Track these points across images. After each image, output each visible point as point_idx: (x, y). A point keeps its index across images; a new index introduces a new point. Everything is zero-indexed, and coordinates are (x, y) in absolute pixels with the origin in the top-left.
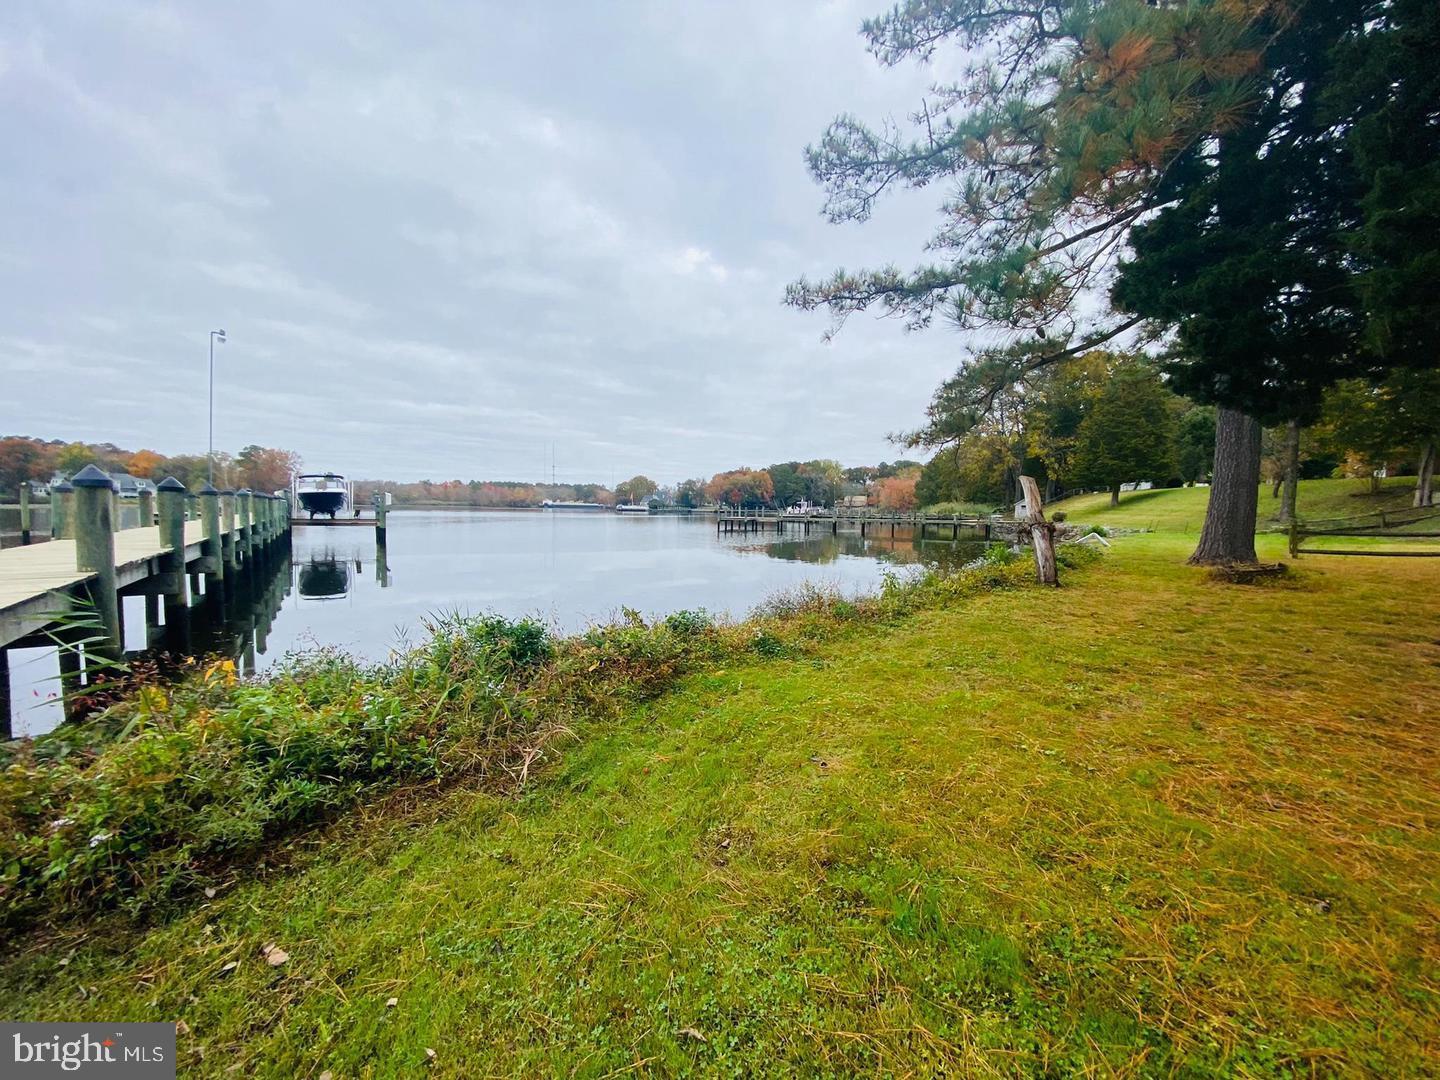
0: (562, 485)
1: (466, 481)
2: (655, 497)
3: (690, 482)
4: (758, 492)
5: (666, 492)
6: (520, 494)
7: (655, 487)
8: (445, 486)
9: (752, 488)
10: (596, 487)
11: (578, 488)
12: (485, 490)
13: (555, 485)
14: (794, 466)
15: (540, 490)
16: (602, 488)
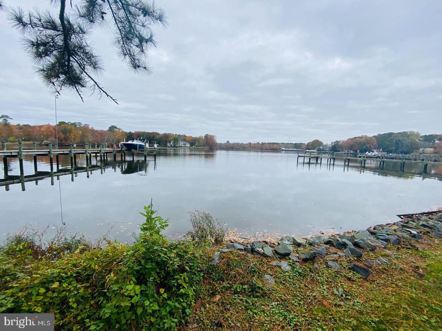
0: (290, 143)
1: (260, 143)
2: (321, 148)
3: (337, 142)
4: (368, 146)
5: (326, 146)
6: (275, 146)
7: (322, 144)
8: (255, 144)
9: (365, 144)
10: (302, 144)
11: (295, 144)
12: (265, 145)
13: (288, 143)
14: (391, 134)
15: (282, 145)
16: (304, 144)
